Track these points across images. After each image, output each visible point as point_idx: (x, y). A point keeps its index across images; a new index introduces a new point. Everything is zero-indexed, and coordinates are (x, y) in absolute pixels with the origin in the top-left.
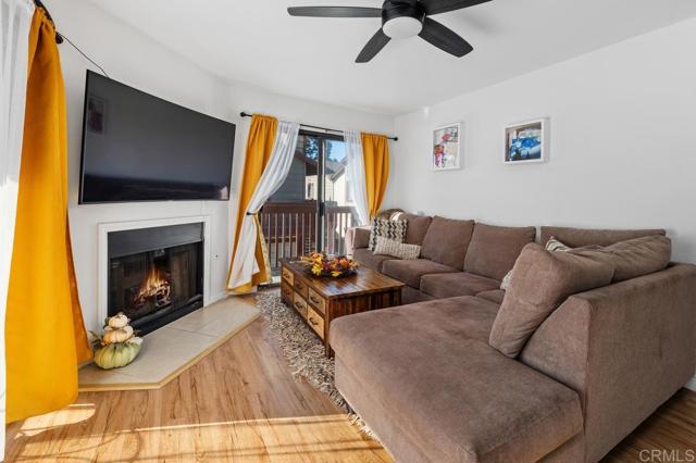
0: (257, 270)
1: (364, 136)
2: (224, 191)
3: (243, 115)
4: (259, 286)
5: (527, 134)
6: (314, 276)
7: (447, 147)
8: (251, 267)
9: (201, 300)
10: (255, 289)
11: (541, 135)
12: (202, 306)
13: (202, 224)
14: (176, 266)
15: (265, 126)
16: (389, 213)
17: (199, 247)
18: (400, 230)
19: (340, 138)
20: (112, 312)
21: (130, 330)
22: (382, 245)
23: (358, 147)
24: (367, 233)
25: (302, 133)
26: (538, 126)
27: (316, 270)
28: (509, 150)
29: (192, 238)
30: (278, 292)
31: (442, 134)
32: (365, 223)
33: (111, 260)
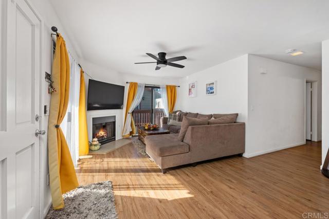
0: (131, 130)
1: (167, 86)
2: (122, 106)
3: (127, 83)
4: (132, 136)
5: (211, 86)
6: (146, 130)
7: (192, 89)
8: (129, 129)
9: (115, 138)
10: (131, 137)
11: (214, 86)
12: (115, 140)
13: (115, 116)
14: (108, 128)
15: (134, 86)
16: (176, 112)
17: (114, 123)
18: (177, 117)
19: (159, 88)
20: (93, 138)
21: (98, 142)
22: (171, 122)
23: (165, 90)
24: (167, 118)
25: (146, 87)
26: (213, 84)
27: (146, 128)
28: (207, 91)
29: (112, 120)
30: (137, 138)
31: (191, 85)
32: (167, 116)
33: (93, 125)
